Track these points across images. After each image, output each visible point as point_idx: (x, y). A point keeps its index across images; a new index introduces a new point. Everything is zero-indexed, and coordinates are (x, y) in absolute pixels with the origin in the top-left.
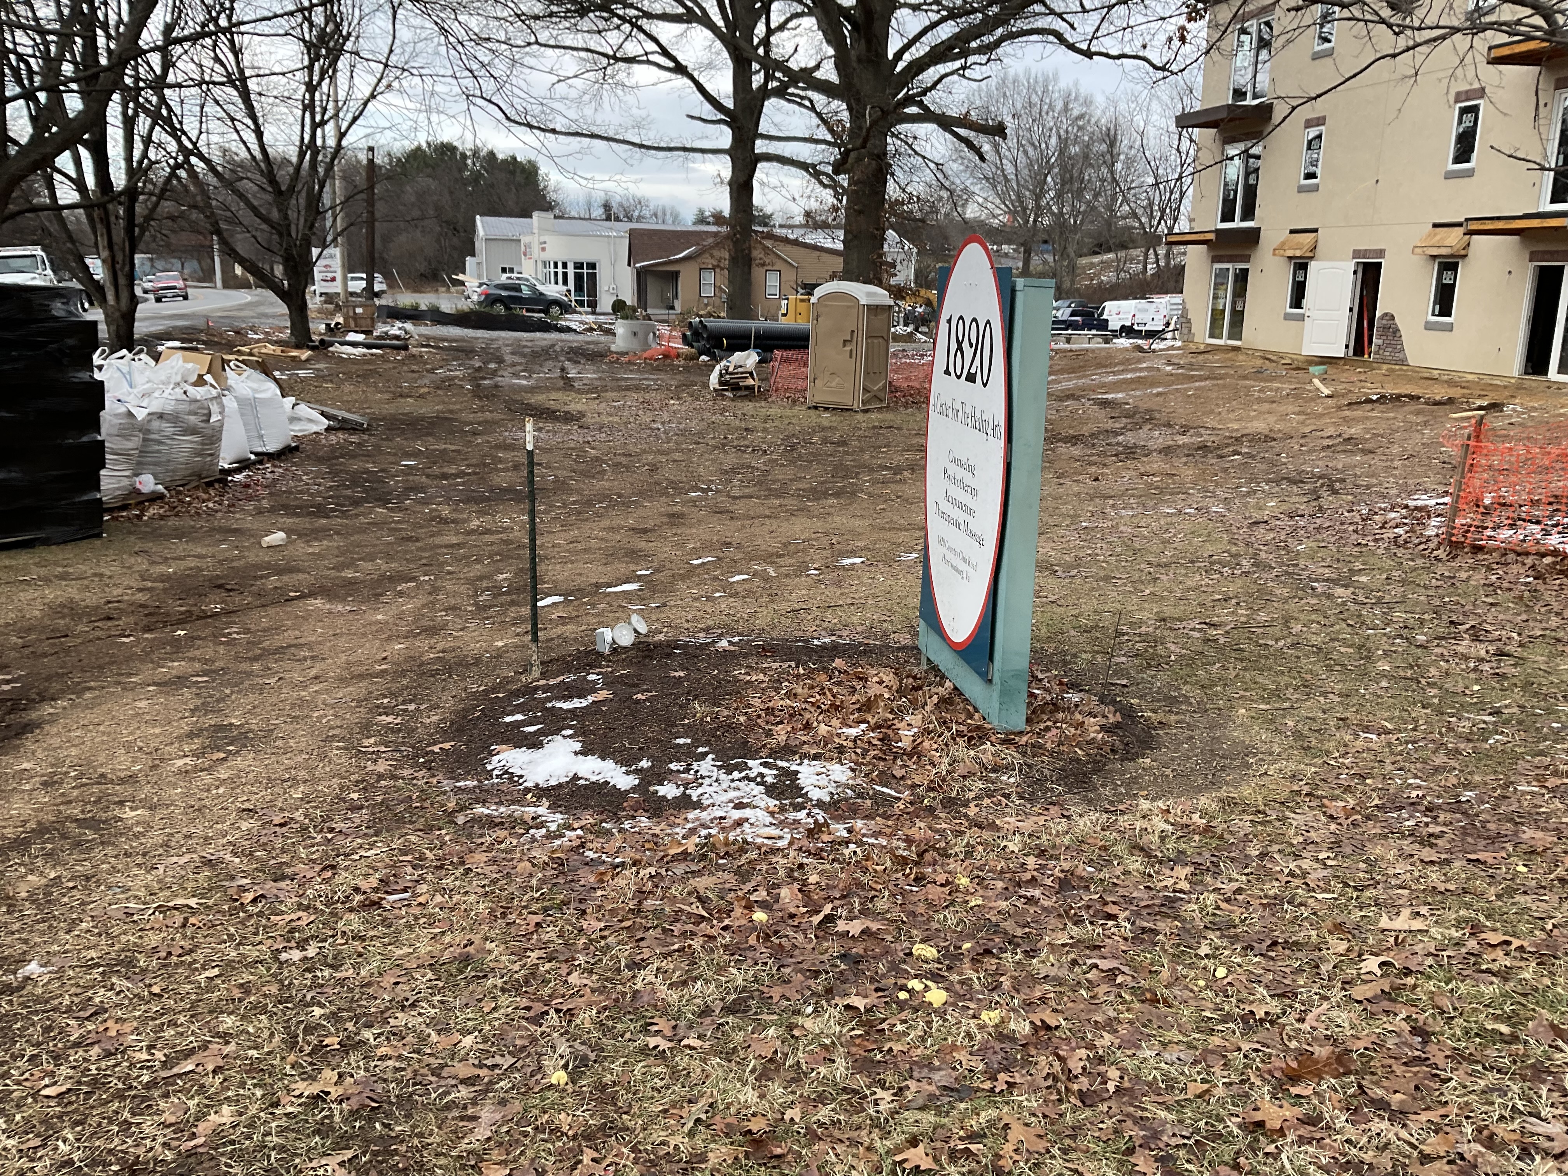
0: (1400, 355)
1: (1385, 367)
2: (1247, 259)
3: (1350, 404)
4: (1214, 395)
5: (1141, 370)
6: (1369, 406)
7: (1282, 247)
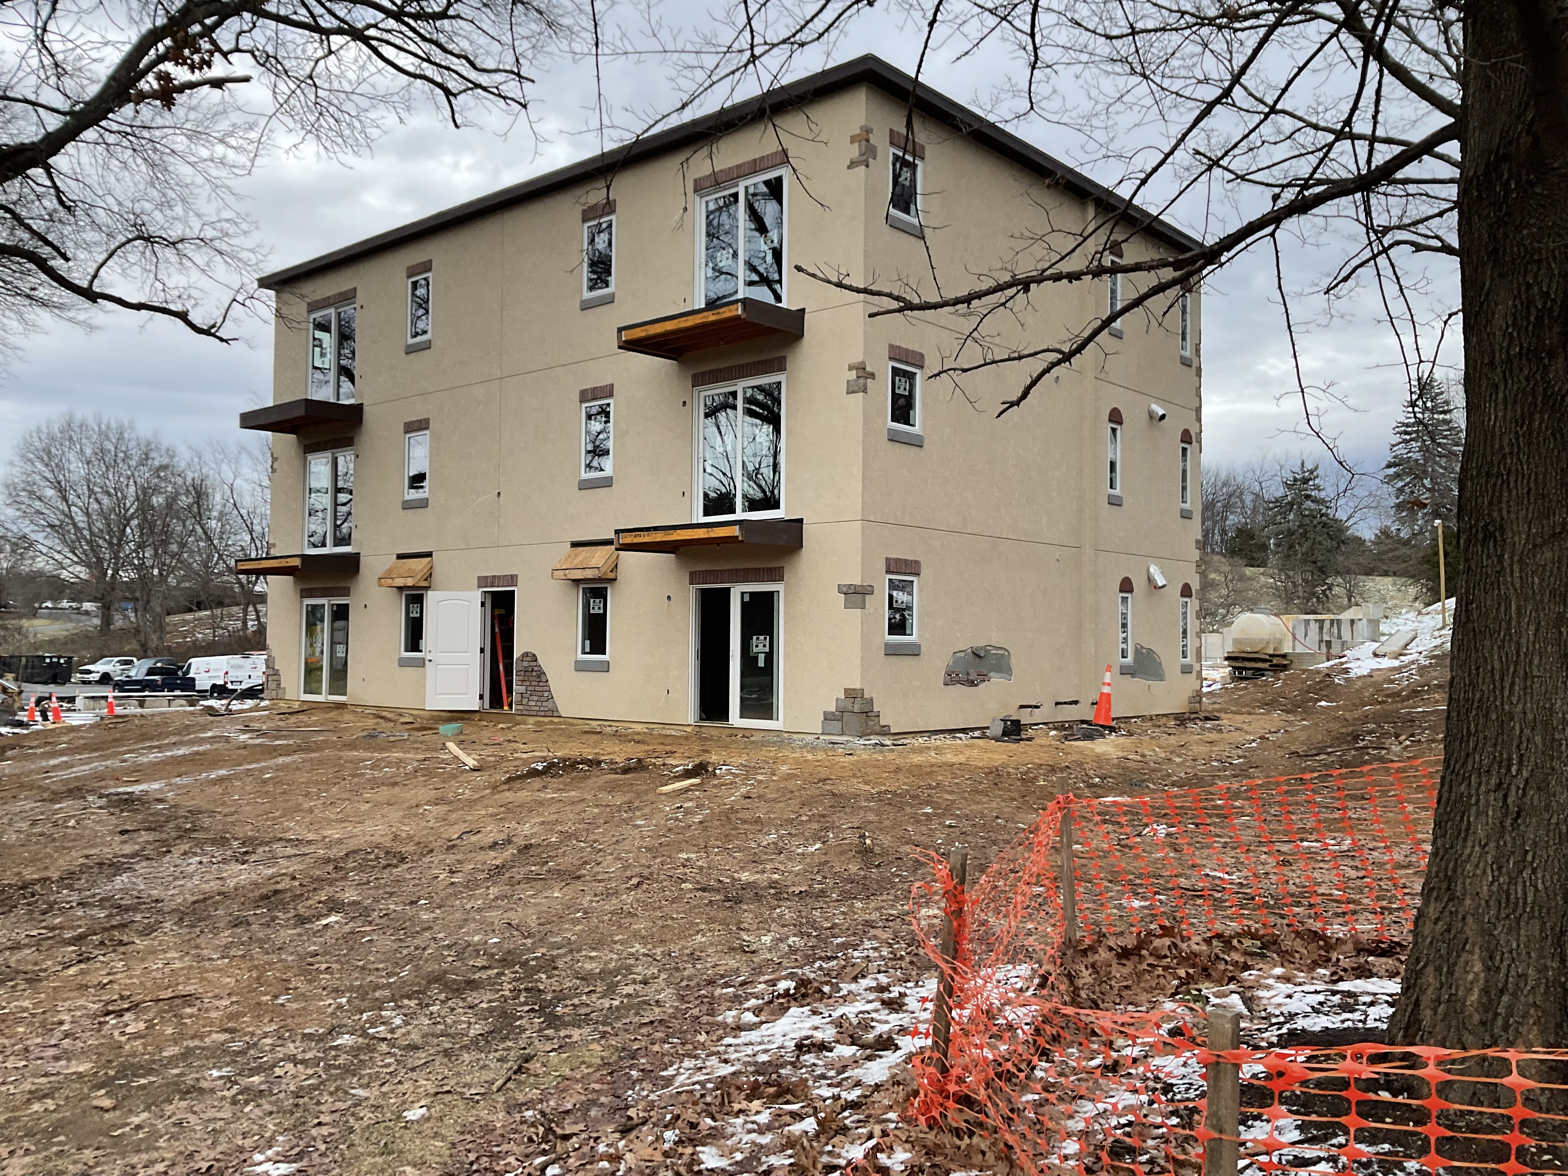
0: (550, 705)
1: (532, 720)
2: (346, 592)
3: (510, 780)
4: (303, 777)
5: (203, 740)
6: (537, 782)
7: (388, 575)
